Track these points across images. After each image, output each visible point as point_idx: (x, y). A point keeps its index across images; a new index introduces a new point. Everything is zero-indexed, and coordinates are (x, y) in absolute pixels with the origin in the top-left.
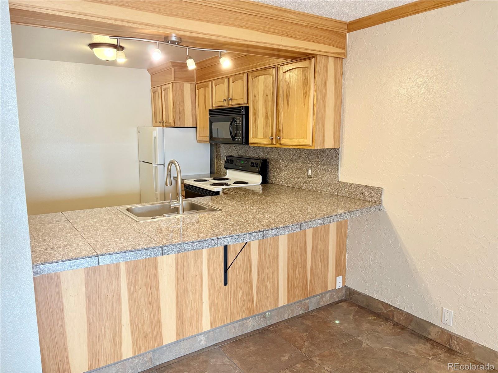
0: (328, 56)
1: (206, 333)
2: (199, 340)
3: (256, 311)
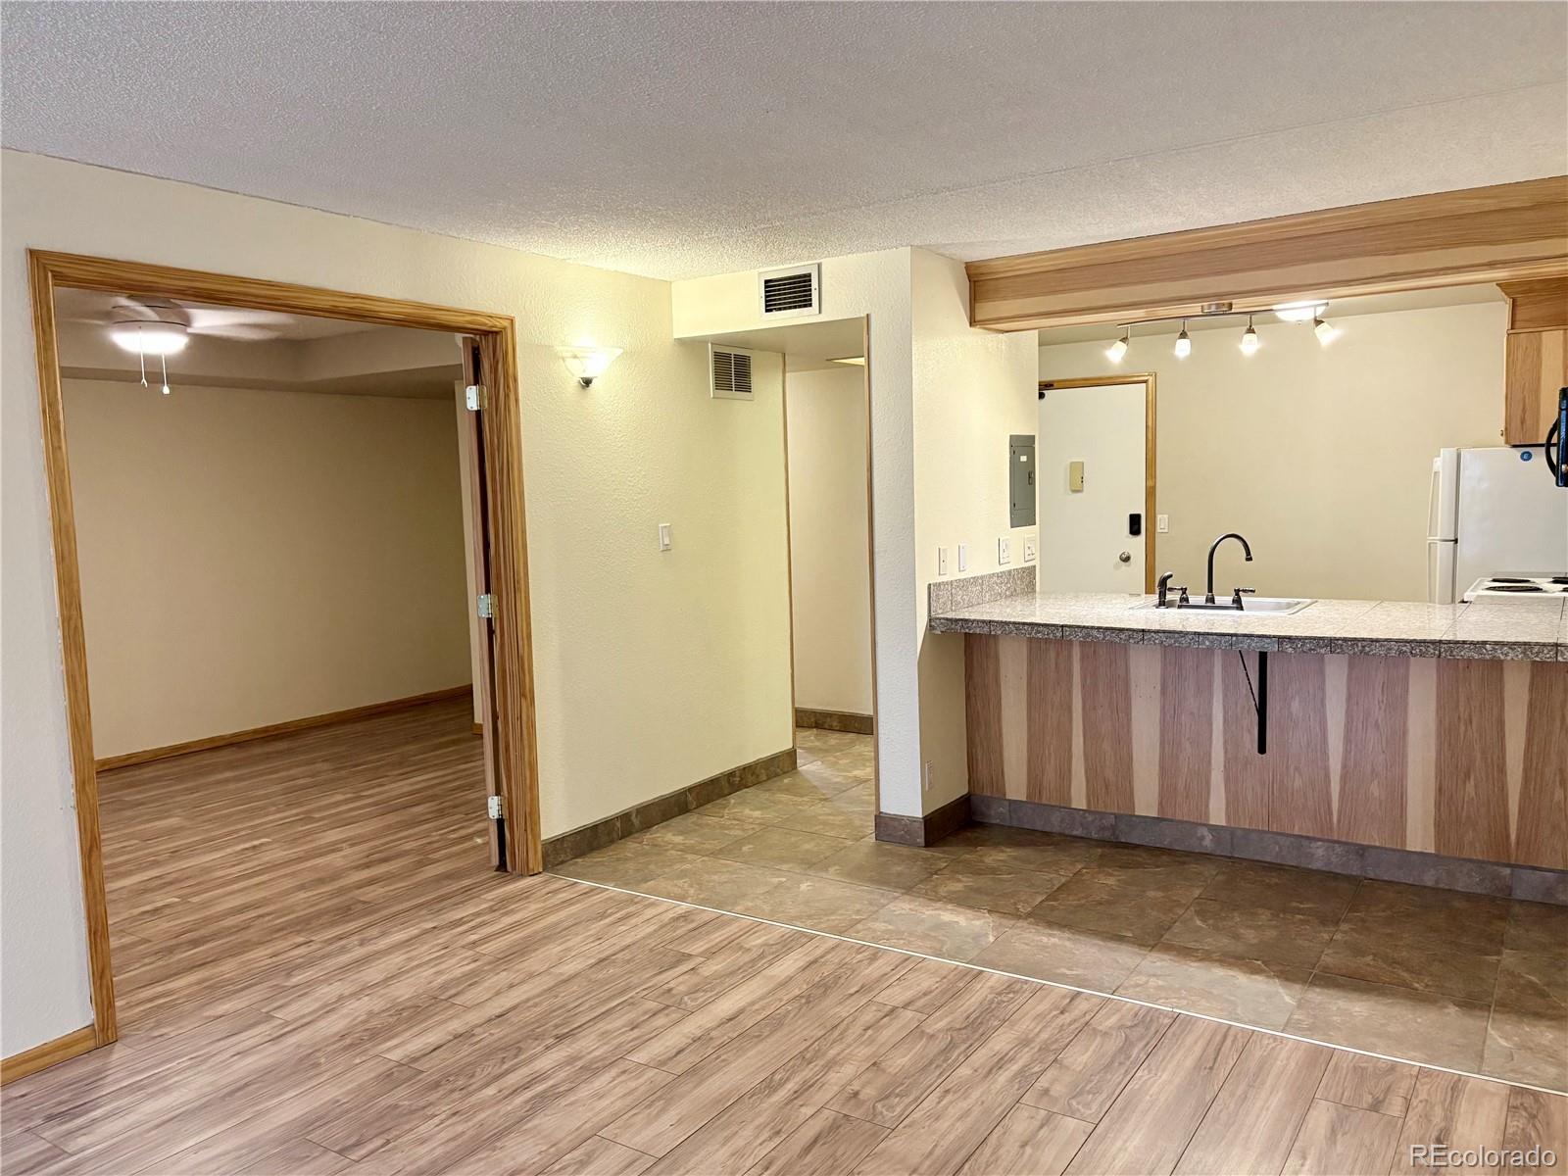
1: (1213, 829)
2: (1199, 835)
3: (1338, 834)
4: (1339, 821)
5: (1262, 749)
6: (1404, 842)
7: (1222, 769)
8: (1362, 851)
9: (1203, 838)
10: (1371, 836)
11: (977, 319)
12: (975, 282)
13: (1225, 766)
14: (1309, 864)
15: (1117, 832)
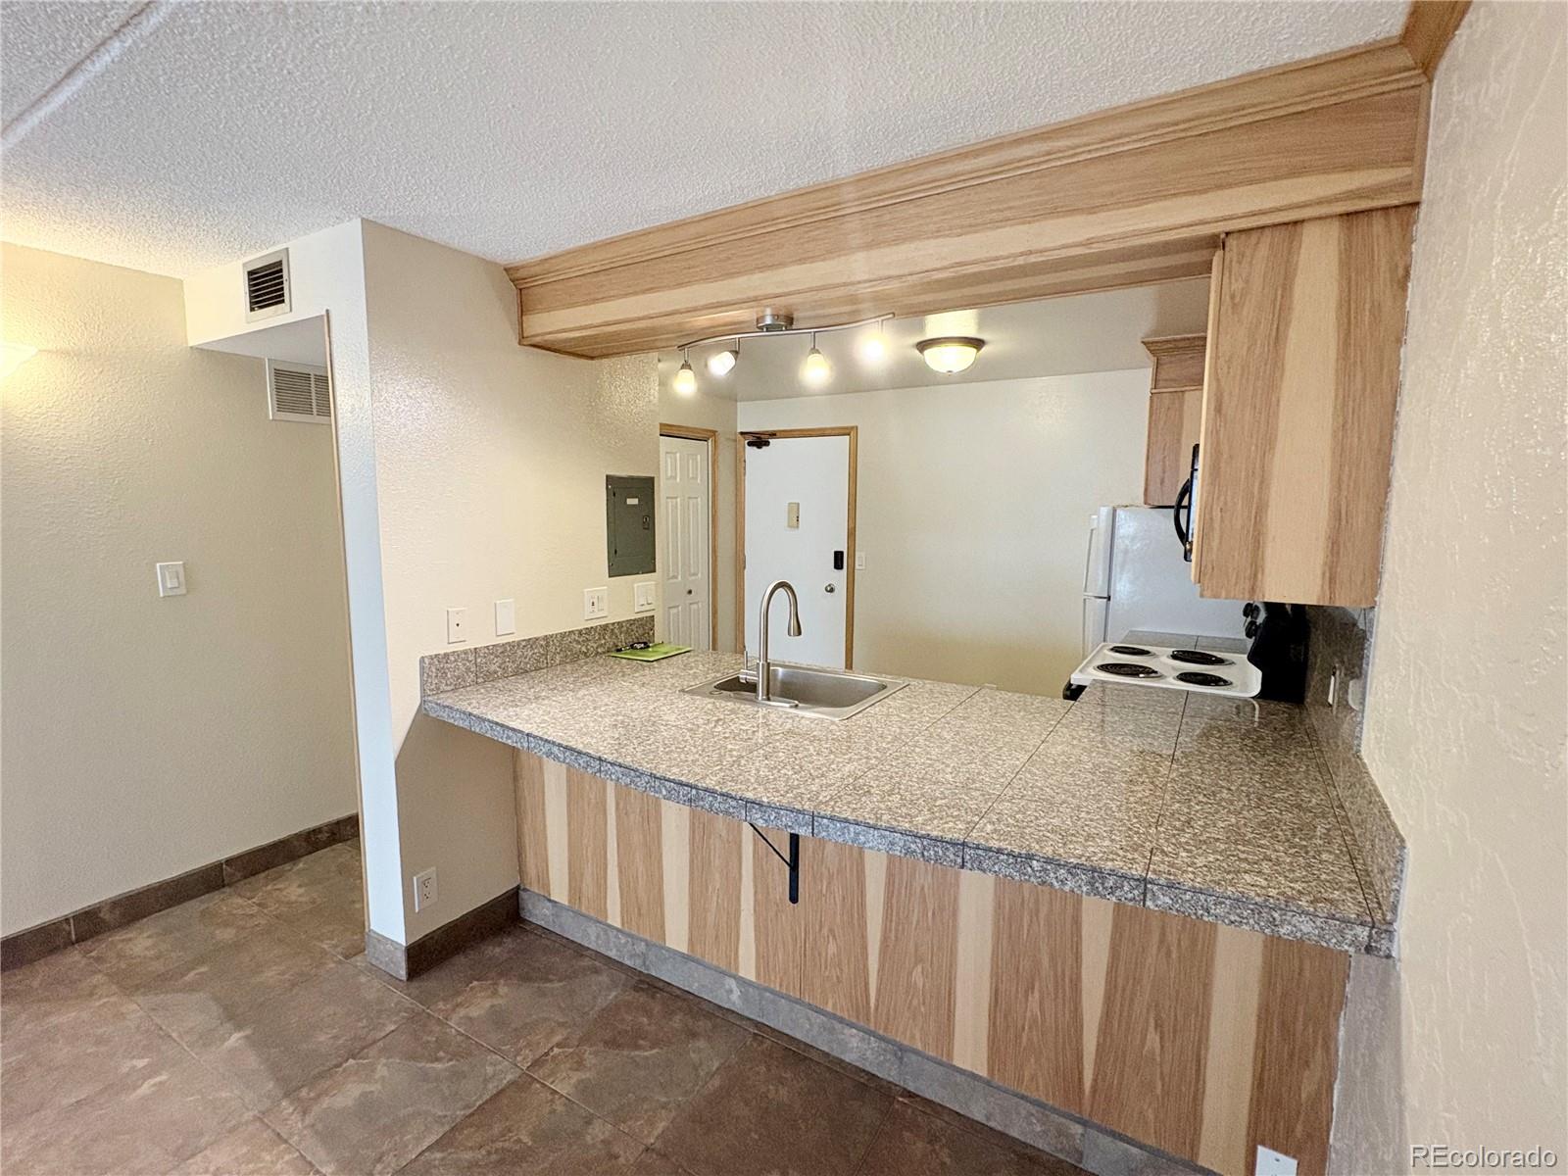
0: (1296, 223)
1: (743, 982)
2: (727, 987)
3: (876, 1023)
4: (877, 1008)
5: (794, 898)
6: (950, 1054)
7: (752, 912)
8: (901, 1051)
9: (731, 991)
10: (913, 1035)
11: (525, 335)
12: (521, 290)
13: (755, 910)
14: (842, 1053)
15: (647, 963)
